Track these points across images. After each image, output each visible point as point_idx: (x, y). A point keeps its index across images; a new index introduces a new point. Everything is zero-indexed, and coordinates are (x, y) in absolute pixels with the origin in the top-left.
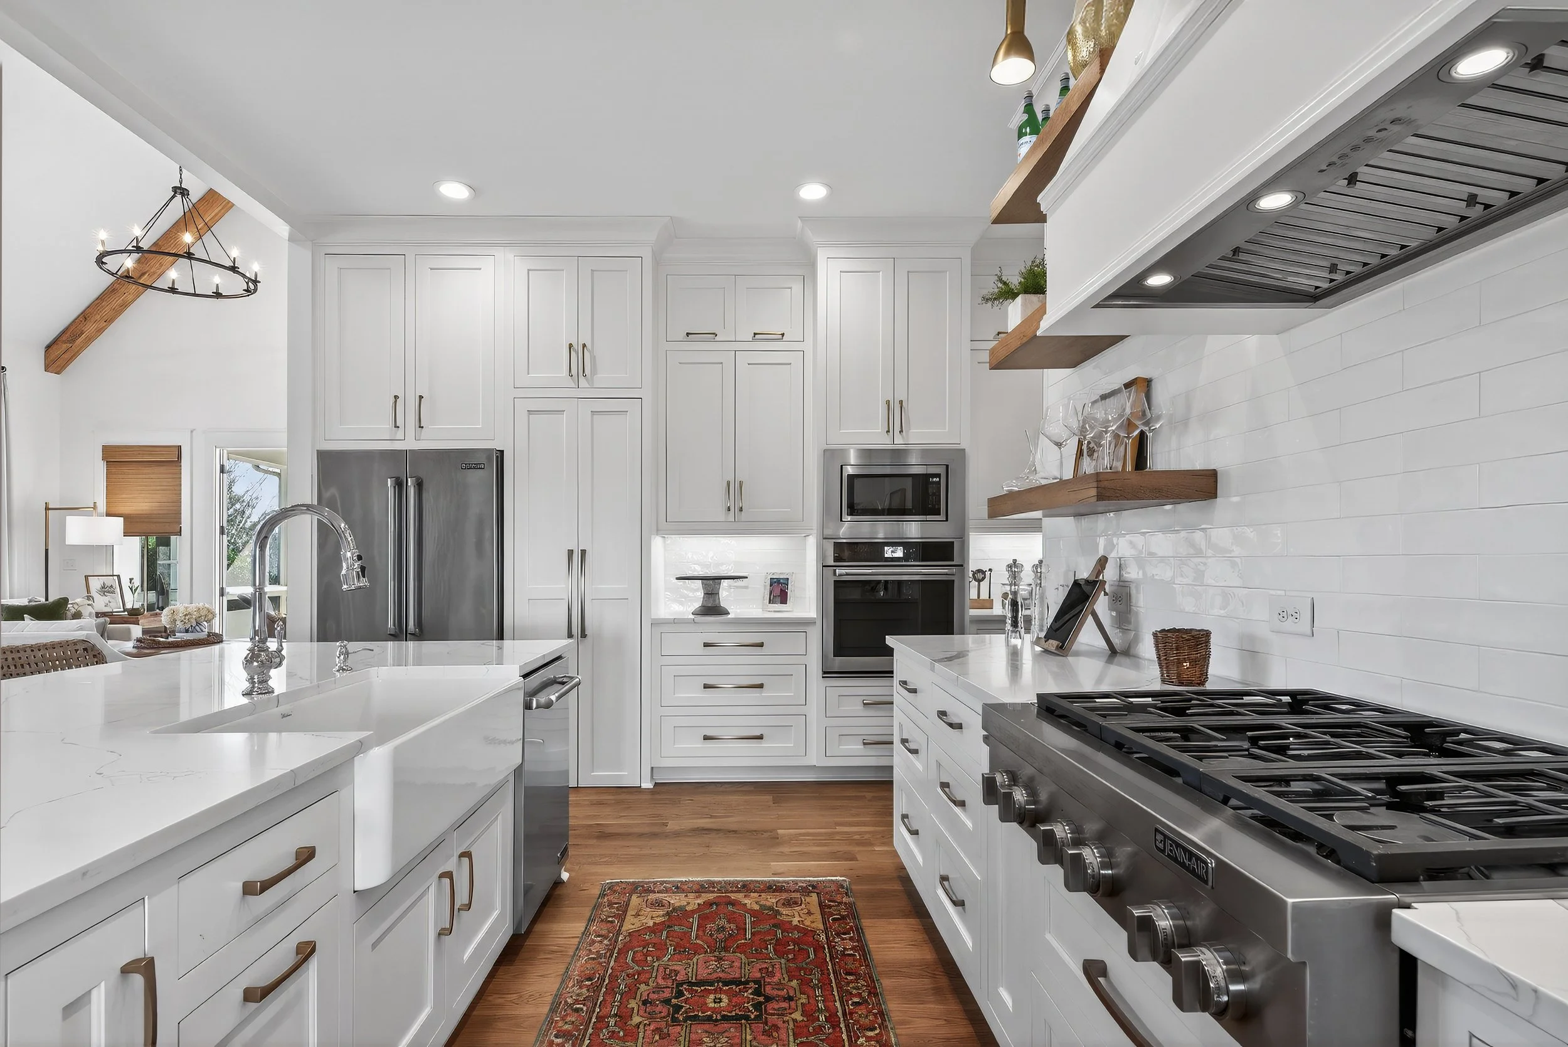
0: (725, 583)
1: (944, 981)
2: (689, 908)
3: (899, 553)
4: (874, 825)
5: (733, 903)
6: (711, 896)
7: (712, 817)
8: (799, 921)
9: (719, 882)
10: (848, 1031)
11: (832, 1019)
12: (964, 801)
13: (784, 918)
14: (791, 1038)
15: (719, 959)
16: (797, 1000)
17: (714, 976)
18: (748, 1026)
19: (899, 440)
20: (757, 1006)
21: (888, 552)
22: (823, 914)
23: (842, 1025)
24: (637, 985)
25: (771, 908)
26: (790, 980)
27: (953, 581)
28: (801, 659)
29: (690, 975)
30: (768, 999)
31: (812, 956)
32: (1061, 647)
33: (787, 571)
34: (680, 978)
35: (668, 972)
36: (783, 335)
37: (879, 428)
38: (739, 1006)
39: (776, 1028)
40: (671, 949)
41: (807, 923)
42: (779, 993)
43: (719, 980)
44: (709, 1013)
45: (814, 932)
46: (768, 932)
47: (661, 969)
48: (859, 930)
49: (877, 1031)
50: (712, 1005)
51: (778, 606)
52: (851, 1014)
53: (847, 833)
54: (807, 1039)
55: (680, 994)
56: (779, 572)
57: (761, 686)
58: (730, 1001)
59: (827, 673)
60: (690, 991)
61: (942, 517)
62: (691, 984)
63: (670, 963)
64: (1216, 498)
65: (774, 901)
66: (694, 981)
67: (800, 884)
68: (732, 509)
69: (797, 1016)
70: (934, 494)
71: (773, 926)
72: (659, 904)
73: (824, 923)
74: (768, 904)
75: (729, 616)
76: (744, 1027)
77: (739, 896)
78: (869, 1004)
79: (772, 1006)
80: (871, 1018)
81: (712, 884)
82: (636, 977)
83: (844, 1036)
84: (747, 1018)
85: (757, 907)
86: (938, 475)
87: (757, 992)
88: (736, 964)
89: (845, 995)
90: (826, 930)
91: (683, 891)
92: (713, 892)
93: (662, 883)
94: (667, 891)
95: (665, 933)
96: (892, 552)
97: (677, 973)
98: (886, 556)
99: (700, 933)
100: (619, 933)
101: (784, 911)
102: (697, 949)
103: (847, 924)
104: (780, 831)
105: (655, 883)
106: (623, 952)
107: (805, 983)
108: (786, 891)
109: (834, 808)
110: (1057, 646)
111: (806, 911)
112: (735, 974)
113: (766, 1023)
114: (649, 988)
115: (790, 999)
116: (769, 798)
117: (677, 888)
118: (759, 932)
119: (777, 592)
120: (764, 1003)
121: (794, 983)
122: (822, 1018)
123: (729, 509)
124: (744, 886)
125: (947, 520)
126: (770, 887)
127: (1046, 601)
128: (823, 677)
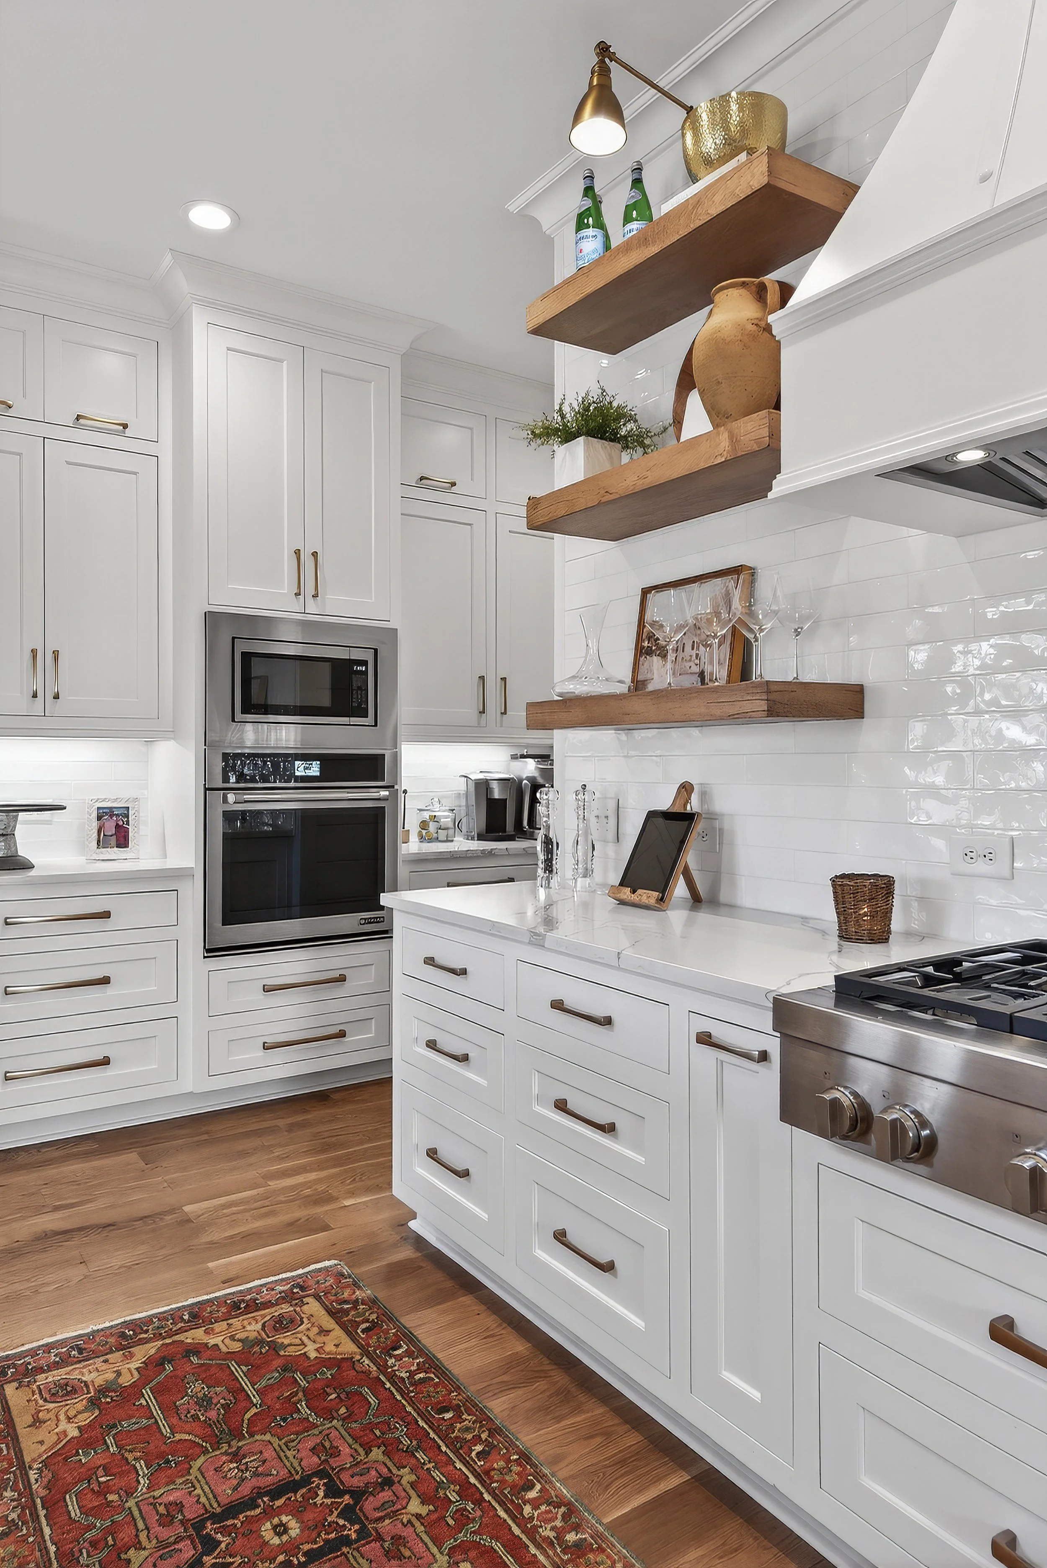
0: (22, 816)
1: (560, 1378)
2: (126, 1380)
3: (315, 770)
4: (320, 1167)
5: (197, 1349)
6: (151, 1349)
7: (56, 1209)
8: (317, 1350)
9: (149, 1320)
10: (501, 1504)
11: (466, 1490)
12: (614, 1124)
13: (291, 1351)
14: (435, 1550)
15: (236, 1457)
16: (399, 1482)
17: (246, 1490)
18: (356, 1554)
19: (312, 607)
20: (348, 1513)
21: (300, 769)
22: (343, 1326)
23: (487, 1497)
24: (123, 1556)
25: (260, 1342)
26: (367, 1453)
27: (383, 809)
28: (171, 933)
29: (203, 1500)
30: (358, 1495)
31: (372, 1400)
32: (662, 899)
33: (126, 796)
34: (190, 1513)
35: (162, 1509)
36: (125, 426)
37: (287, 586)
38: (320, 1525)
39: (397, 1539)
40: (141, 1465)
41: (330, 1348)
42: (365, 1479)
43: (260, 1493)
44: (281, 1558)
45: (350, 1360)
46: (281, 1382)
47: (145, 1508)
48: (411, 1339)
49: (538, 1487)
50: (276, 1541)
51: (114, 852)
52: (487, 1473)
53: (293, 1188)
54: (455, 1541)
55: (210, 1545)
56: (112, 797)
57: (106, 981)
58: (300, 1521)
59: (212, 951)
60: (225, 1531)
61: (369, 720)
62: (215, 1518)
63: (157, 1493)
64: (862, 717)
65: (259, 1326)
66: (219, 1510)
67: (279, 1288)
68: (40, 694)
69: (415, 1506)
70: (359, 688)
71: (284, 1370)
72: (67, 1390)
73: (354, 1340)
74: (253, 1335)
75: (33, 873)
76: (350, 1556)
77: (197, 1335)
78: (501, 1449)
79: (369, 1505)
80: (516, 1469)
81: (137, 1326)
82: (111, 1542)
83: (502, 1514)
84: (346, 1541)
85: (236, 1347)
86: (365, 663)
87: (333, 1491)
88: (269, 1454)
89: (460, 1446)
90: (365, 1352)
91: (96, 1354)
92: (147, 1341)
93: (48, 1348)
94: (64, 1361)
95: (110, 1440)
96: (305, 768)
97: (179, 1506)
98: (297, 774)
99: (175, 1421)
100: (23, 1468)
101: (284, 1339)
102: (190, 1451)
103: (387, 1332)
104: (186, 1207)
105: (33, 1353)
106: (54, 1504)
107: (391, 1448)
108: (267, 1305)
109: (243, 1154)
110: (658, 898)
111: (315, 1330)
112: (277, 1473)
113: (380, 1538)
114: (145, 1553)
115: (388, 1482)
116: (132, 1157)
117: (80, 1350)
118: (269, 1388)
119: (110, 829)
120: (356, 1504)
121: (377, 1454)
122: (453, 1497)
123: (35, 696)
124: (194, 1316)
125: (376, 725)
126: (236, 1306)
127: (590, 837)
128: (205, 957)
